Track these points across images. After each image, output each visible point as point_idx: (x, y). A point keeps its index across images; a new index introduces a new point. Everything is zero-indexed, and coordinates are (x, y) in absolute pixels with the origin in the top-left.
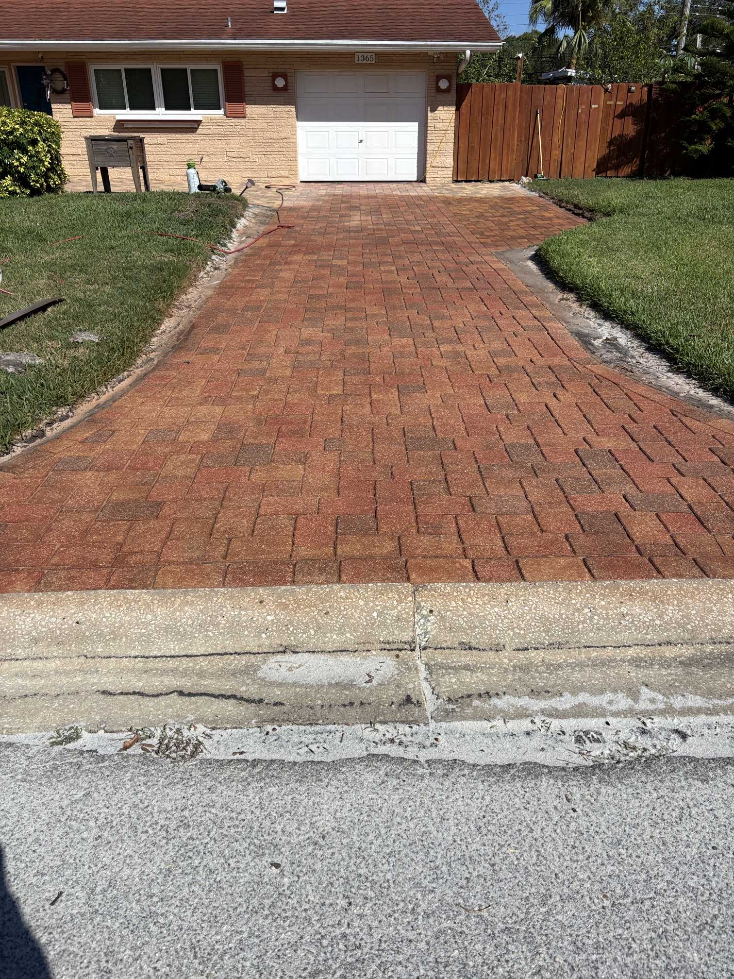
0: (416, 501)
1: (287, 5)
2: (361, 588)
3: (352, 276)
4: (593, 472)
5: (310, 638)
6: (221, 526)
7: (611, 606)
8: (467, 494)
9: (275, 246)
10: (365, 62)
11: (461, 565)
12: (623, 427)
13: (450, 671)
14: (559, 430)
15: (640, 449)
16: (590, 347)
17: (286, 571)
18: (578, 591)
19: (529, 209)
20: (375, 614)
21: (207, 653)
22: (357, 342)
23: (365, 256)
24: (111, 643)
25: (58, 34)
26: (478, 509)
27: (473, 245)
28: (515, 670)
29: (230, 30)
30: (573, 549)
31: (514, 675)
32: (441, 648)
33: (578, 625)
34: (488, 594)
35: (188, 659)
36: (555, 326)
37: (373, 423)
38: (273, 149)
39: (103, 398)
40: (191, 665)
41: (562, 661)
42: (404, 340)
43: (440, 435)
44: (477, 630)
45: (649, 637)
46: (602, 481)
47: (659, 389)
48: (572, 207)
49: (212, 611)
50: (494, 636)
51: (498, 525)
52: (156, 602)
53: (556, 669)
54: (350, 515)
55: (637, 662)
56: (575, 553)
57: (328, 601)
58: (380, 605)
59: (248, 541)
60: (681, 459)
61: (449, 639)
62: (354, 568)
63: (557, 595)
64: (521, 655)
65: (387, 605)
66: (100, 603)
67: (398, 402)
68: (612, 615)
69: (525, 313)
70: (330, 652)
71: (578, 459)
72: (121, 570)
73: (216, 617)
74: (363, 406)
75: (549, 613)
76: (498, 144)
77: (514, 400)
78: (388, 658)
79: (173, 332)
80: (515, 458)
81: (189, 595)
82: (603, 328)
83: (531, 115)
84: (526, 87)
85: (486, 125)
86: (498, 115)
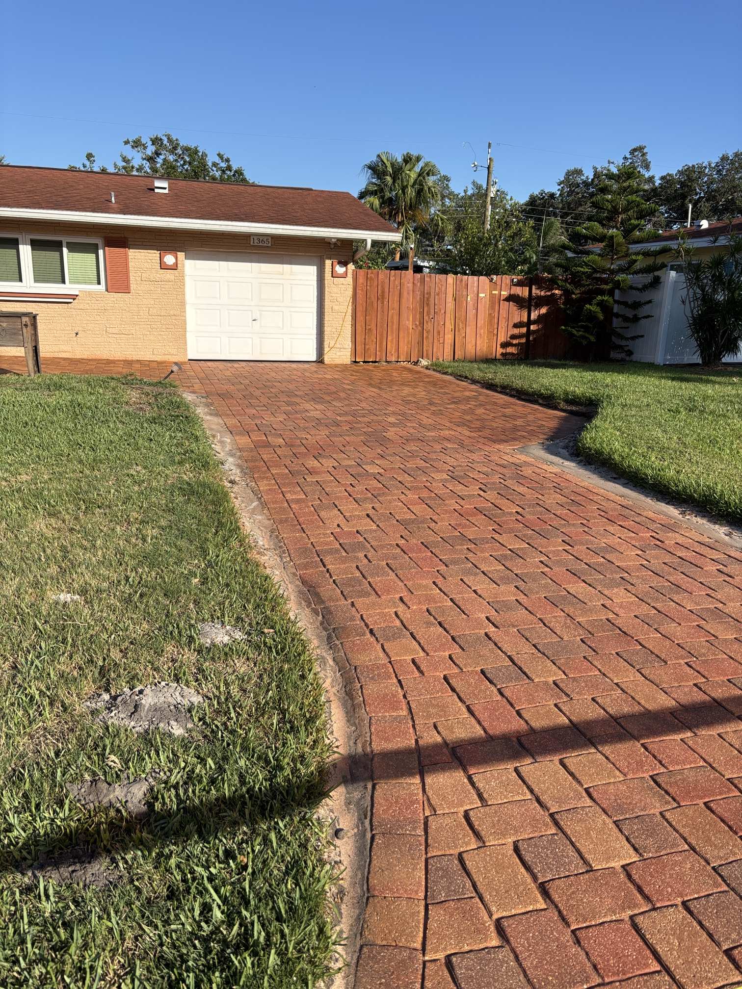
1: (169, 183)
10: (261, 244)
29: (114, 205)
76: (395, 327)
83: (425, 301)
84: (418, 276)
85: (382, 307)
86: (393, 300)
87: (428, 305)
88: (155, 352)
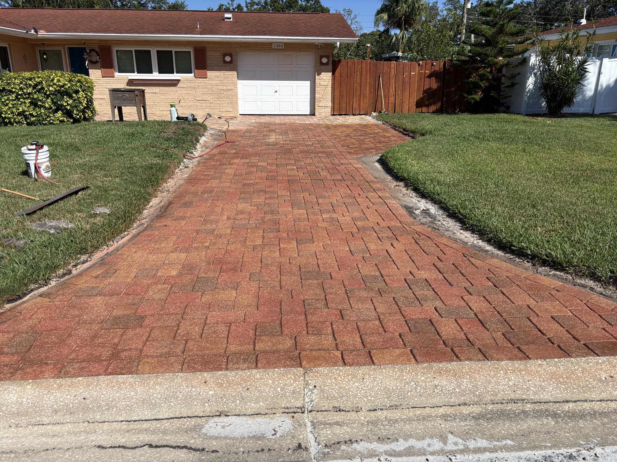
0: (307, 313)
2: (270, 372)
3: (270, 172)
4: (416, 293)
5: (237, 406)
6: (182, 332)
7: (428, 380)
8: (339, 308)
9: (223, 154)
10: (278, 48)
11: (334, 355)
12: (434, 264)
13: (327, 426)
14: (395, 266)
15: (445, 278)
16: (413, 214)
17: (222, 361)
18: (407, 371)
19: (376, 131)
20: (279, 389)
21: (169, 417)
22: (272, 212)
23: (278, 160)
24: (106, 412)
25: (95, 30)
26: (345, 318)
27: (343, 153)
28: (368, 424)
29: (198, 30)
30: (404, 343)
31: (367, 427)
32: (321, 411)
33: (408, 393)
34: (350, 374)
35: (156, 422)
36: (392, 203)
37: (281, 263)
38: (223, 96)
39: (111, 249)
40: (158, 425)
41: (398, 417)
42: (301, 211)
43: (322, 270)
44: (344, 398)
45: (452, 400)
46: (421, 299)
47: (455, 240)
48: (402, 130)
49: (174, 389)
50: (355, 402)
51: (358, 328)
52: (137, 383)
53: (394, 423)
54: (264, 323)
55: (445, 417)
56: (405, 345)
57: (248, 381)
58: (282, 383)
59: (198, 341)
60: (470, 284)
61: (326, 405)
62: (266, 358)
63: (394, 373)
64: (372, 414)
65: (287, 383)
66: (100, 385)
67: (296, 249)
68: (428, 386)
69: (373, 194)
70: (249, 415)
71: (406, 285)
72: (115, 362)
73: (176, 392)
74: (275, 252)
75: (389, 386)
76: (358, 93)
77: (367, 248)
78: (287, 418)
79: (157, 207)
80: (368, 284)
81: (159, 378)
82: (421, 203)
83: (376, 77)
84: (373, 62)
85: (350, 83)
86: (357, 78)
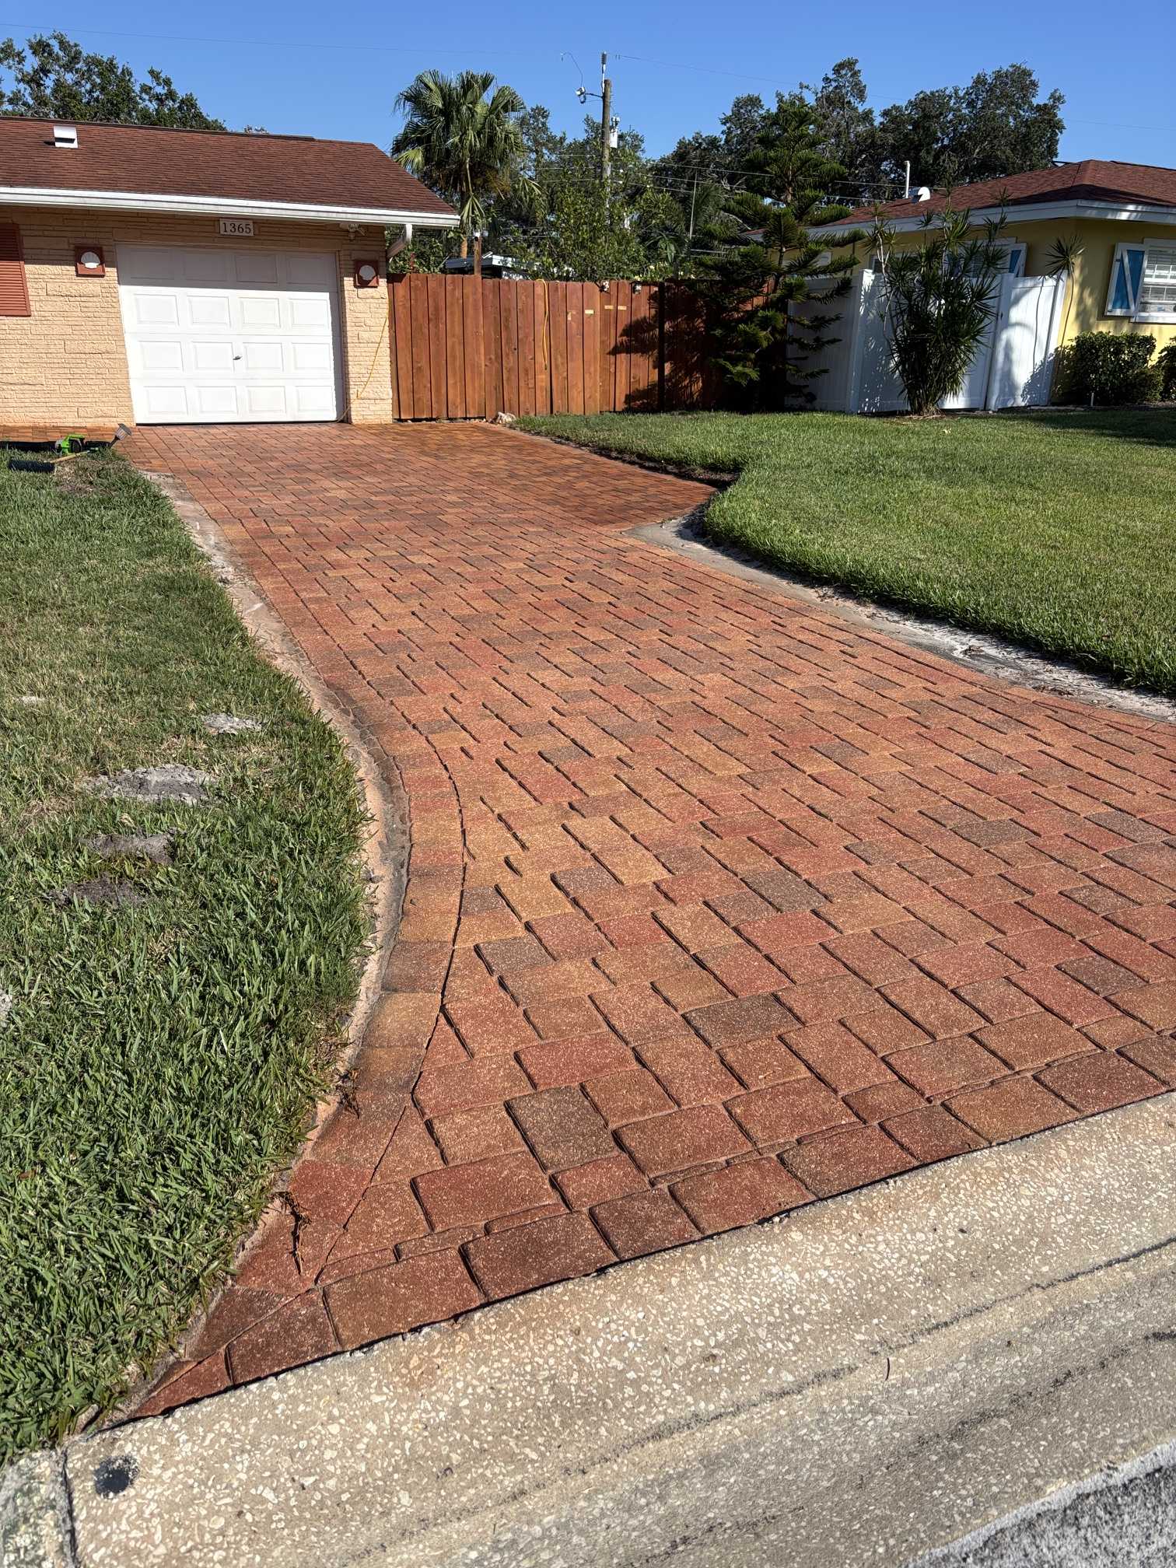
1: (78, 132)
10: (237, 233)
27: (575, 522)
38: (85, 370)
76: (458, 367)
77: (998, 751)
83: (501, 321)
84: (489, 282)
85: (437, 335)
86: (453, 322)
87: (507, 327)
88: (82, 413)
